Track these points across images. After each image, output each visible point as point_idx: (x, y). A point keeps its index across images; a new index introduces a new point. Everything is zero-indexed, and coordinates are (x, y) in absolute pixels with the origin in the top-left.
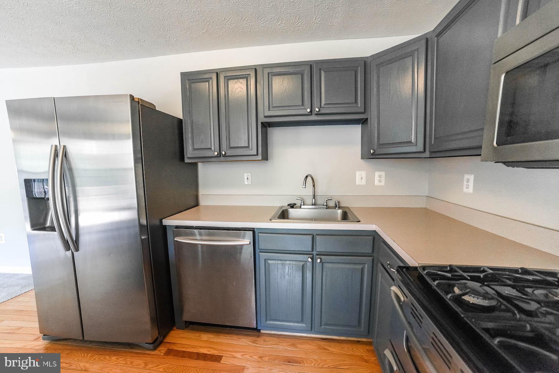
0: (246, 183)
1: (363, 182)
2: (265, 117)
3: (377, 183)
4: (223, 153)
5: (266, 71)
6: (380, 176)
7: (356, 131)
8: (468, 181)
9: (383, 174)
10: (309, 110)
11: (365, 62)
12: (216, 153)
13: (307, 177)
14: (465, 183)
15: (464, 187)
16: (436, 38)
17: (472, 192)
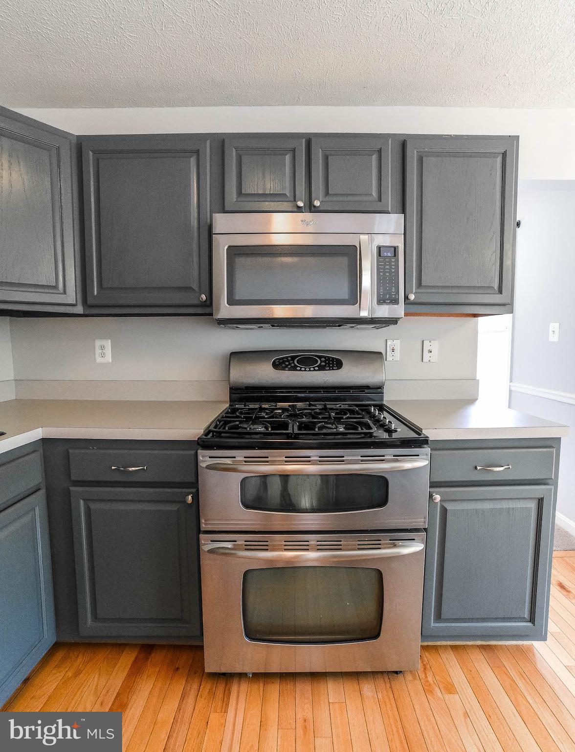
8: (103, 348)
14: (98, 351)
15: (97, 356)
16: (91, 153)
17: (110, 361)
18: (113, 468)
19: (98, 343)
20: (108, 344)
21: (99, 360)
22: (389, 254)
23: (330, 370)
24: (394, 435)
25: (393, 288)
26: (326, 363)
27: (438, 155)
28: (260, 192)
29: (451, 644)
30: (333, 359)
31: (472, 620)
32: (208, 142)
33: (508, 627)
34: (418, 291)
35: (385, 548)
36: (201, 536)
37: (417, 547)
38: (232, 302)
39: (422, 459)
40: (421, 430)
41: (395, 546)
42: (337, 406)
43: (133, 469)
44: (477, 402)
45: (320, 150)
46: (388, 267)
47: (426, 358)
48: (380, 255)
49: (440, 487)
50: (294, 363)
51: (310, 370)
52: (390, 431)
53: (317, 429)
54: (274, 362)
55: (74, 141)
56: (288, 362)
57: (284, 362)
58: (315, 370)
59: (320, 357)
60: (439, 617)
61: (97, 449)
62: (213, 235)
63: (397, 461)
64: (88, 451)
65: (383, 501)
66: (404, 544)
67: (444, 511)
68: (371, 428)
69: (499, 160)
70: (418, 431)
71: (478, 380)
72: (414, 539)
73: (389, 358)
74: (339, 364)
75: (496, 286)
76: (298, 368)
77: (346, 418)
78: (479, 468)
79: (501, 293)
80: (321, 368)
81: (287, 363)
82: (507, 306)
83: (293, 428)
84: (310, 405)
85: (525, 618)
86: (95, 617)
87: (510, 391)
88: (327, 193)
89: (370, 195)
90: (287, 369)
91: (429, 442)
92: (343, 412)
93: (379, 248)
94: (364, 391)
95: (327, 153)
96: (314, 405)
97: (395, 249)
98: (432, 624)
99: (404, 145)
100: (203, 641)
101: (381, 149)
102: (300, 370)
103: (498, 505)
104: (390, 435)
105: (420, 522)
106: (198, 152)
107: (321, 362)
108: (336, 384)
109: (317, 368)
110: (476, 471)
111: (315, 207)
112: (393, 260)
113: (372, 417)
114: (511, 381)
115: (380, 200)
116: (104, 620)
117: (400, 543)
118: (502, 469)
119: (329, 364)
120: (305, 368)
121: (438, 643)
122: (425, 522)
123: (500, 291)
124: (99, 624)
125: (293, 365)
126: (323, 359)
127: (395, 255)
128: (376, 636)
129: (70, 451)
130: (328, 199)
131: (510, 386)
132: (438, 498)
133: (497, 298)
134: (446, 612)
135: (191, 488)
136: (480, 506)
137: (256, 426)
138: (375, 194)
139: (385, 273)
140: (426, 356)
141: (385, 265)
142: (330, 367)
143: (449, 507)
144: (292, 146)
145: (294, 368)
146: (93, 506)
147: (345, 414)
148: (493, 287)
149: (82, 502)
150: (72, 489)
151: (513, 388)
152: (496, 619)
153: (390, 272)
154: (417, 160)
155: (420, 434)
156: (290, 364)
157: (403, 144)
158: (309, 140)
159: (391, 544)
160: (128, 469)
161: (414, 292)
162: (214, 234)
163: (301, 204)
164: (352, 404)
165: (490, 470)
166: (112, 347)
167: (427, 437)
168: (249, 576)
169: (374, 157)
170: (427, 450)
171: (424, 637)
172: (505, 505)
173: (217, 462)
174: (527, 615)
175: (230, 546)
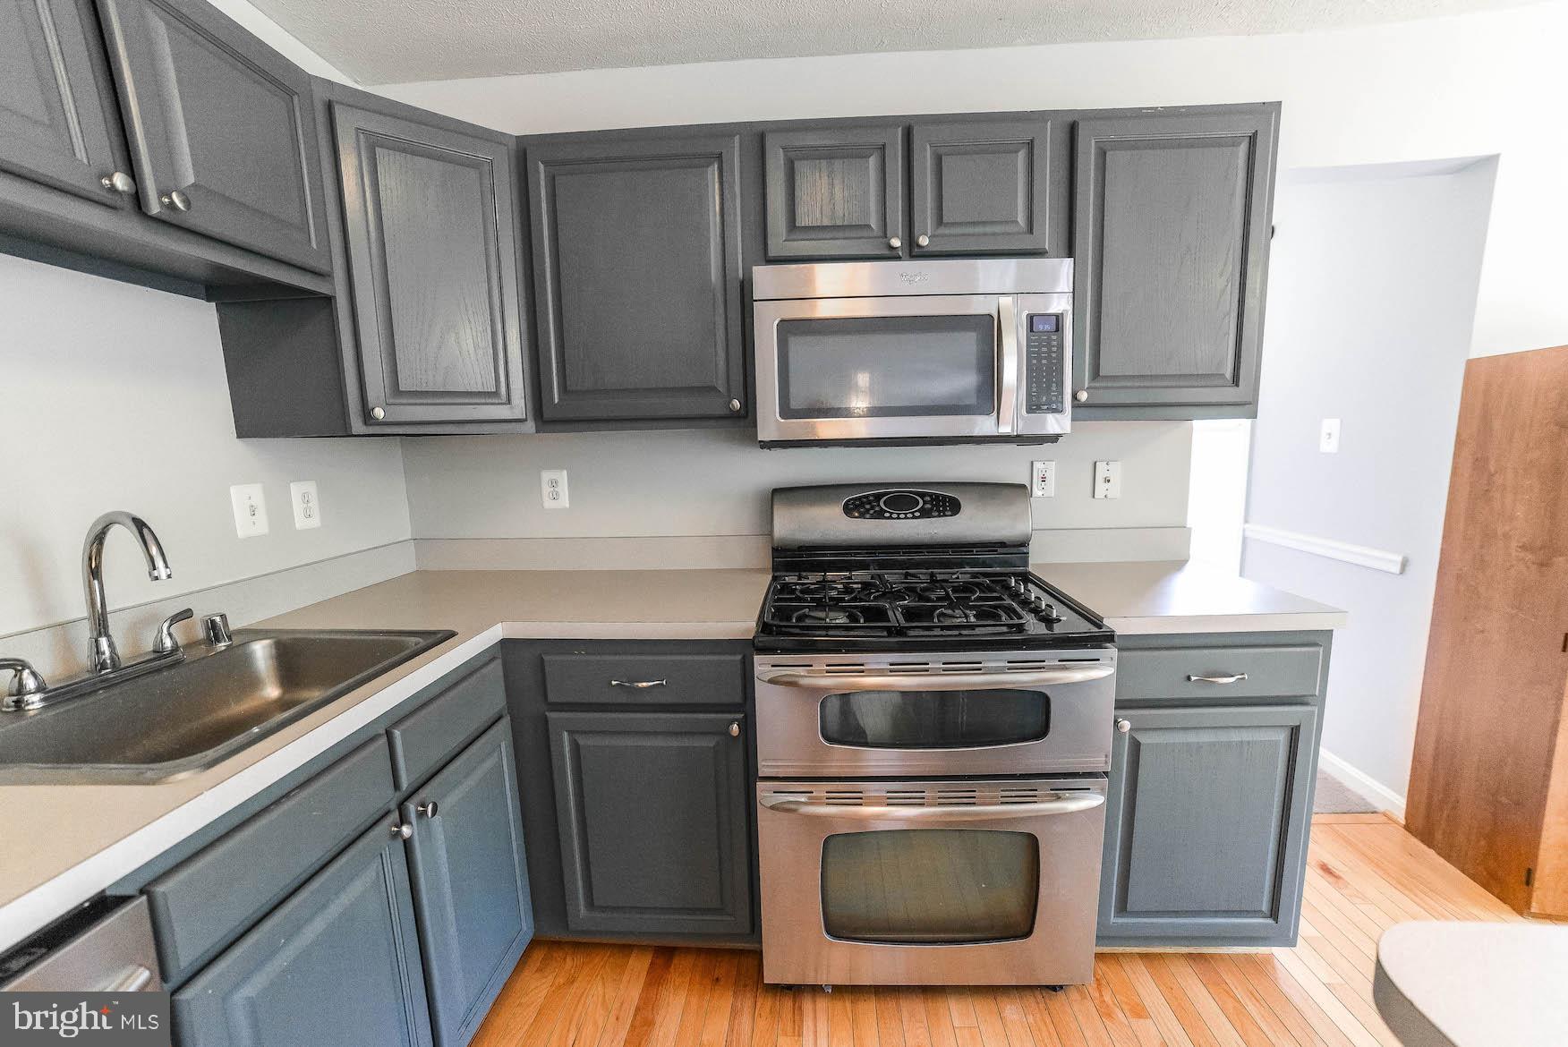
1: (261, 525)
3: (300, 522)
6: (305, 498)
8: (554, 483)
9: (311, 487)
14: (546, 489)
15: (546, 498)
16: (542, 167)
17: (568, 506)
18: (614, 683)
19: (547, 476)
20: (563, 477)
21: (549, 504)
22: (1047, 327)
23: (939, 516)
24: (1058, 629)
25: (1054, 385)
26: (932, 504)
27: (1134, 146)
28: (826, 222)
29: (1138, 951)
30: (944, 496)
31: (1176, 914)
32: (737, 138)
33: (1234, 925)
34: (1093, 385)
35: (1042, 802)
36: (760, 785)
37: (1091, 801)
38: (787, 412)
39: (1104, 664)
40: (1101, 619)
41: (1059, 798)
42: (954, 577)
43: (645, 684)
44: (1188, 567)
45: (928, 146)
46: (1045, 349)
47: (1100, 492)
48: (1032, 331)
49: (1131, 708)
50: (879, 505)
51: (906, 518)
52: (1049, 621)
53: (936, 620)
54: (846, 504)
55: (512, 145)
56: (870, 504)
57: (862, 505)
58: (914, 517)
59: (922, 495)
60: (1122, 909)
61: (586, 653)
62: (755, 303)
63: (1065, 668)
64: (574, 658)
65: (1042, 731)
66: (1074, 795)
67: (1136, 747)
68: (1020, 617)
69: (1243, 149)
70: (1096, 621)
71: (1190, 529)
72: (1089, 789)
73: (1037, 492)
74: (953, 507)
75: (1229, 374)
76: (887, 515)
77: (975, 600)
78: (1193, 678)
79: (1237, 385)
80: (925, 514)
81: (868, 507)
82: (1247, 407)
83: (896, 617)
84: (906, 575)
85: (1261, 911)
86: (590, 904)
87: (1245, 539)
88: (940, 221)
89: (1012, 222)
90: (868, 516)
91: (1116, 637)
92: (967, 588)
93: (1031, 318)
94: (996, 551)
95: (942, 150)
96: (914, 576)
97: (1058, 318)
98: (1112, 920)
99: (1073, 130)
100: (760, 942)
101: (1032, 141)
102: (890, 518)
103: (1223, 737)
104: (1050, 628)
105: (1100, 762)
106: (720, 157)
107: (925, 503)
108: (950, 541)
109: (917, 514)
110: (1189, 683)
111: (919, 246)
112: (1054, 337)
113: (1015, 595)
114: (1246, 521)
115: (1031, 231)
116: (603, 909)
117: (1067, 793)
118: (1232, 680)
119: (937, 506)
120: (899, 514)
121: (1120, 950)
122: (1106, 762)
123: (1236, 381)
124: (598, 915)
125: (877, 509)
126: (928, 498)
127: (1057, 330)
128: (1028, 933)
129: (546, 658)
130: (942, 231)
131: (1244, 530)
132: (1126, 725)
133: (1230, 394)
134: (1134, 901)
135: (735, 712)
136: (1192, 738)
137: (832, 614)
138: (1021, 219)
139: (1039, 359)
140: (1101, 488)
141: (1039, 346)
142: (939, 511)
143: (1144, 739)
144: (881, 142)
145: (880, 515)
146: (582, 741)
147: (973, 592)
148: (1222, 376)
149: (566, 734)
150: (552, 715)
151: (1248, 534)
152: (1216, 913)
153: (1049, 358)
154: (1096, 154)
155: (1100, 627)
156: (872, 508)
157: (1072, 128)
158: (909, 129)
159: (1052, 795)
160: (636, 684)
161: (1086, 386)
162: (756, 301)
163: (896, 243)
164: (978, 573)
165: (1211, 681)
166: (569, 485)
167: (1113, 631)
168: (832, 844)
169: (1022, 156)
170: (1112, 651)
171: (1101, 939)
172: (1235, 737)
173: (784, 673)
174: (1265, 907)
175: (803, 800)
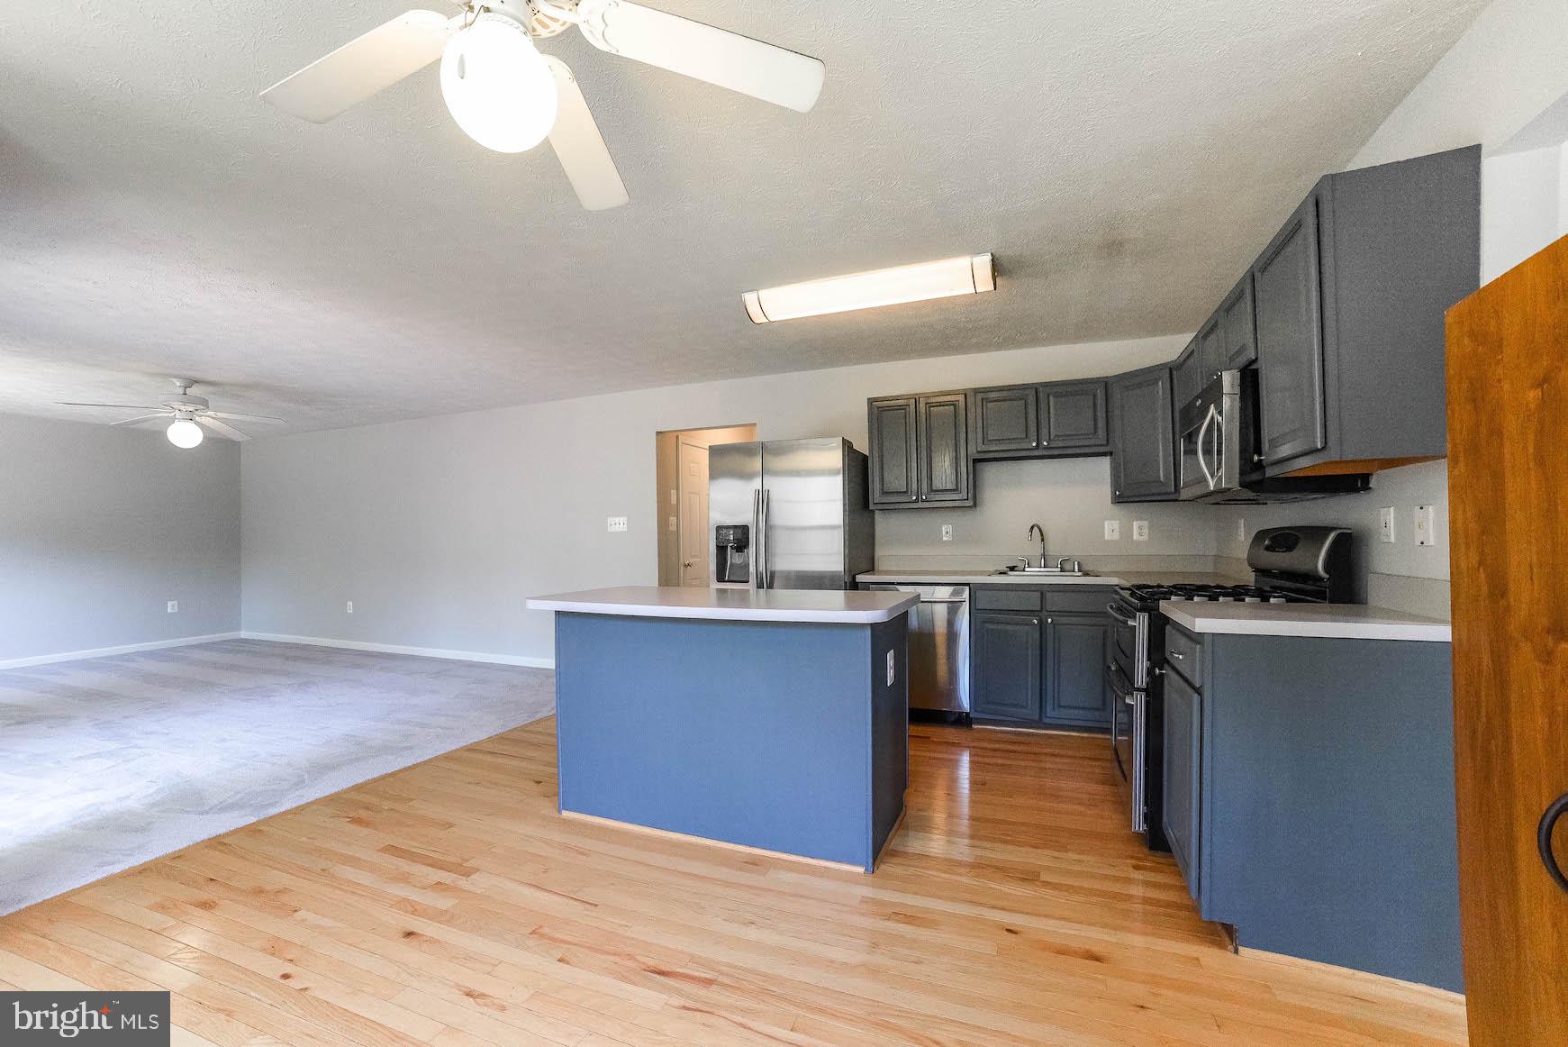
0: (945, 539)
1: (1116, 536)
2: (978, 452)
3: (1136, 536)
4: (924, 497)
5: (980, 396)
6: (1140, 528)
7: (1104, 465)
9: (1145, 523)
10: (1034, 444)
11: (1106, 383)
12: (914, 498)
13: (1032, 527)
118: (1181, 657)
